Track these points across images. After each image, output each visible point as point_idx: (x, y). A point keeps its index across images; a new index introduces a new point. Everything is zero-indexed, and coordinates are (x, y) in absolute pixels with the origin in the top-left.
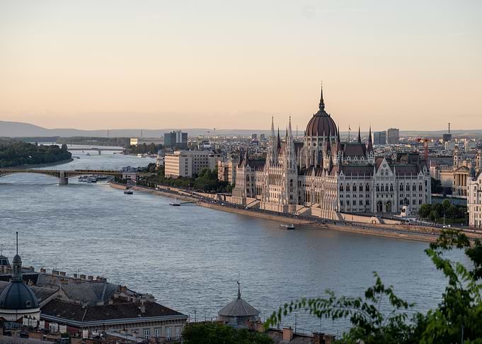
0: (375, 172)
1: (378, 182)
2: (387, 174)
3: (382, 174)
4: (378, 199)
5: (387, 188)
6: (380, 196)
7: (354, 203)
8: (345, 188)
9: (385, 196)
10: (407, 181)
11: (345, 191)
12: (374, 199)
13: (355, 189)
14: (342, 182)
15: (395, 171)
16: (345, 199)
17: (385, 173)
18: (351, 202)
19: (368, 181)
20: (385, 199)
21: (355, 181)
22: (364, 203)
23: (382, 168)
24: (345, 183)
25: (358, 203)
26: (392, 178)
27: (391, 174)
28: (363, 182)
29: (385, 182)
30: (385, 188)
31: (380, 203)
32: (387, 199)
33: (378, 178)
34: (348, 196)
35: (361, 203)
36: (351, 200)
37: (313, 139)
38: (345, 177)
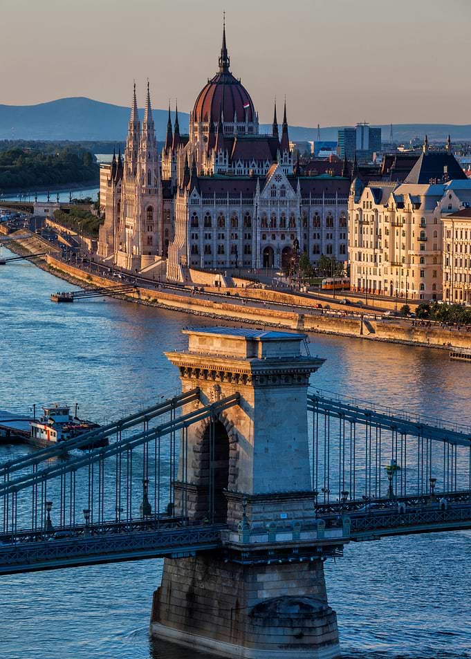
0: (258, 191)
1: (265, 209)
2: (283, 194)
3: (273, 194)
4: (265, 242)
5: (283, 221)
6: (269, 238)
7: (221, 250)
8: (201, 221)
9: (278, 238)
10: (328, 209)
11: (201, 227)
12: (257, 242)
13: (221, 223)
14: (197, 209)
15: (299, 189)
16: (201, 243)
17: (278, 192)
18: (215, 249)
19: (248, 209)
20: (278, 243)
21: (223, 209)
22: (240, 251)
23: (274, 182)
24: (201, 211)
25: (228, 250)
26: (293, 202)
27: (291, 194)
28: (238, 210)
29: (278, 211)
30: (278, 222)
31: (268, 250)
32: (283, 243)
33: (264, 202)
34: (208, 237)
35: (234, 250)
36: (214, 243)
37: (203, 129)
38: (201, 199)
